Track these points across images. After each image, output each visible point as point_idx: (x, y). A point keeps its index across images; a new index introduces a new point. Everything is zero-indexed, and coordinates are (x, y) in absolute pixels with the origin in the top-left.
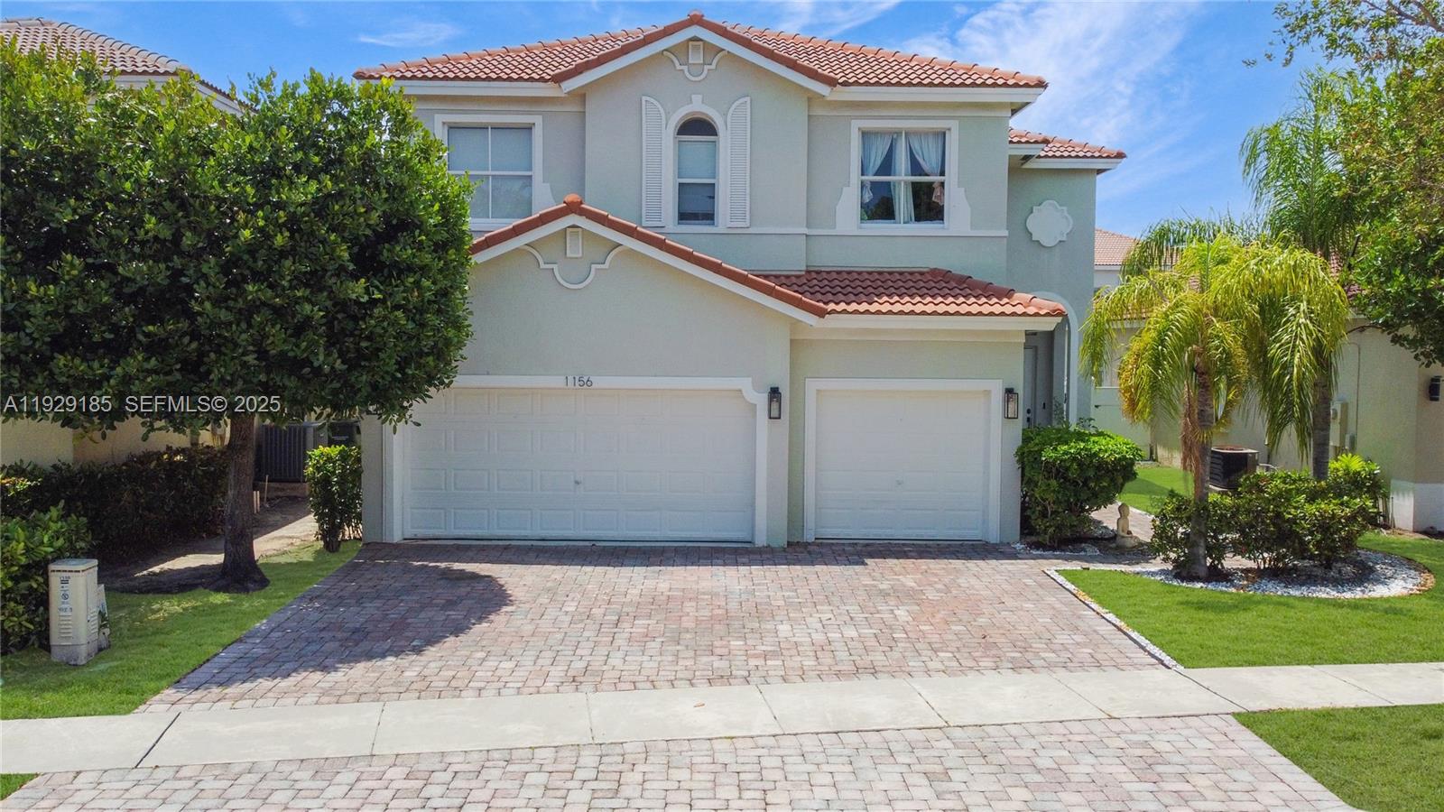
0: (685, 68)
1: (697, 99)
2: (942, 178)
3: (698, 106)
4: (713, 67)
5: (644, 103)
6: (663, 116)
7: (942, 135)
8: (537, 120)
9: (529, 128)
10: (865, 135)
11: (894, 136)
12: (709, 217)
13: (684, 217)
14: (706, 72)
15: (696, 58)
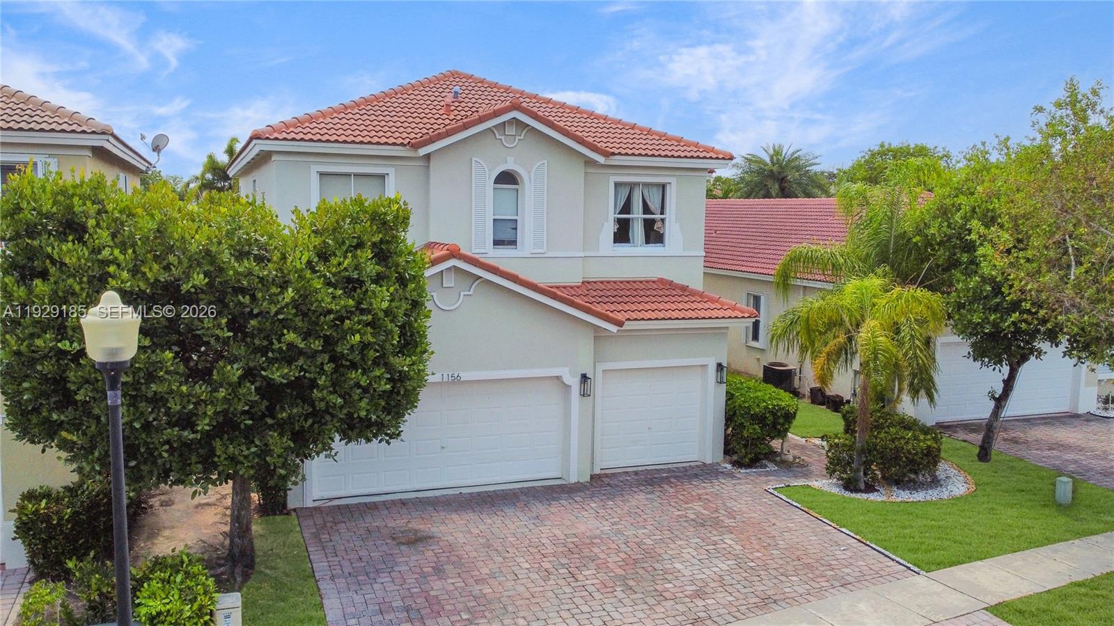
0: (503, 138)
1: (510, 160)
2: (662, 216)
3: (510, 165)
4: (522, 137)
5: (473, 162)
6: (487, 173)
7: (663, 187)
8: (391, 171)
9: (382, 177)
10: (617, 185)
11: (632, 186)
12: (513, 243)
13: (497, 243)
14: (517, 141)
15: (511, 131)
